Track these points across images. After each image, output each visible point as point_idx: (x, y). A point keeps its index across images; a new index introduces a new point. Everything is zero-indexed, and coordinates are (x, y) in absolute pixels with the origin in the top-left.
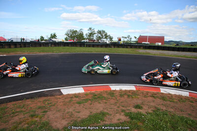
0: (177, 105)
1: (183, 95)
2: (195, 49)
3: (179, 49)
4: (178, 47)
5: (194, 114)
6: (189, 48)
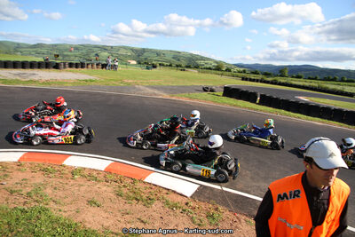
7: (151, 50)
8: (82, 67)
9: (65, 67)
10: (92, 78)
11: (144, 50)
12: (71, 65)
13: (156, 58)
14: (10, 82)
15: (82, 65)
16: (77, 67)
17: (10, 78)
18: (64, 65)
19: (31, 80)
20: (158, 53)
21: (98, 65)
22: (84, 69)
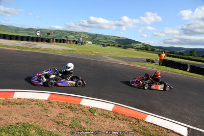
7: (101, 35)
8: (64, 42)
9: (53, 42)
10: (69, 49)
11: (96, 35)
12: (57, 41)
13: (104, 41)
14: (22, 48)
16: (60, 42)
17: (21, 45)
18: (53, 40)
19: (35, 48)
20: (106, 37)
21: (73, 41)
22: (65, 44)
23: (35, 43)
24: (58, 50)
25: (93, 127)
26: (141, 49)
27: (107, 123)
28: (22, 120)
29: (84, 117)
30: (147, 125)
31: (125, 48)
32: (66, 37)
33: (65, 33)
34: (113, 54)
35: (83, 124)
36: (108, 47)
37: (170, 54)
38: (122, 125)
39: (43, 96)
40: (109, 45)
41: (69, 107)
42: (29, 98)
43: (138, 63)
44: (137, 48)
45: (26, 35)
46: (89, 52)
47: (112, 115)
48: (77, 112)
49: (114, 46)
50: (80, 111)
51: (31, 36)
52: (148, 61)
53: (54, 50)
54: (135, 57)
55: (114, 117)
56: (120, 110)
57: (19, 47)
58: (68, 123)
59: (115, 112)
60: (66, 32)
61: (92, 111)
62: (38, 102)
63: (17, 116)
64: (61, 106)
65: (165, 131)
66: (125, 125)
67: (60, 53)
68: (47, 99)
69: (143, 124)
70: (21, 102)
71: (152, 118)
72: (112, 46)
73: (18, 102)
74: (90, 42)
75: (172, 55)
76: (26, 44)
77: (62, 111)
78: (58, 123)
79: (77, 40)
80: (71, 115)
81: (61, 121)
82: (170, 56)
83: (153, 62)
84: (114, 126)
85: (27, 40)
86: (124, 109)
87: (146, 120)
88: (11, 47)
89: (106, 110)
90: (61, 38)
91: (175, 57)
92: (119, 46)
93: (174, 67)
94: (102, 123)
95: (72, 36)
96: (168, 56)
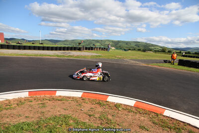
0: (14, 112)
1: (23, 97)
2: (34, 47)
3: (19, 48)
4: (18, 45)
5: (31, 115)
6: (29, 46)
7: (123, 41)
8: (92, 50)
9: (83, 50)
10: (97, 55)
11: (119, 42)
12: (86, 49)
13: (126, 46)
14: (60, 56)
15: (92, 49)
16: (89, 50)
17: (60, 54)
18: (83, 48)
19: (69, 56)
20: (127, 43)
21: (100, 48)
22: (93, 51)
23: (70, 51)
24: (88, 56)
25: (118, 119)
26: (158, 51)
27: (130, 117)
28: (63, 113)
29: (110, 111)
30: (165, 118)
31: (144, 51)
32: (94, 45)
33: (93, 42)
34: (134, 57)
35: (110, 117)
36: (129, 51)
37: (186, 55)
38: (142, 118)
39: (78, 94)
40: (130, 49)
41: (98, 103)
42: (67, 95)
43: (156, 64)
44: (155, 51)
45: (63, 46)
46: (113, 56)
47: (134, 110)
48: (105, 107)
49: (134, 50)
50: (107, 106)
51: (67, 46)
52: (165, 61)
53: (85, 57)
54: (153, 58)
55: (135, 111)
56: (141, 105)
57: (58, 56)
58: (97, 116)
59: (136, 107)
60: (93, 40)
61: (117, 106)
62: (73, 99)
63: (59, 109)
64: (92, 102)
65: (182, 124)
66: (146, 119)
67: (89, 59)
68: (80, 96)
69: (162, 117)
70: (61, 99)
71: (169, 113)
72: (132, 50)
73: (59, 99)
74: (113, 48)
75: (188, 55)
76: (63, 53)
77: (93, 106)
78: (90, 116)
79: (102, 47)
80: (100, 109)
81: (92, 114)
82: (186, 56)
83: (170, 62)
84: (135, 119)
85: (64, 50)
86: (145, 104)
87: (164, 114)
88: (53, 56)
89: (128, 106)
90: (89, 46)
91: (191, 57)
92: (139, 50)
93: (190, 67)
94: (126, 117)
95: (98, 44)
96: (184, 56)
